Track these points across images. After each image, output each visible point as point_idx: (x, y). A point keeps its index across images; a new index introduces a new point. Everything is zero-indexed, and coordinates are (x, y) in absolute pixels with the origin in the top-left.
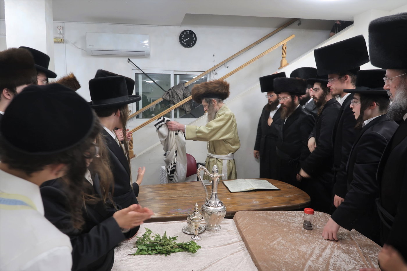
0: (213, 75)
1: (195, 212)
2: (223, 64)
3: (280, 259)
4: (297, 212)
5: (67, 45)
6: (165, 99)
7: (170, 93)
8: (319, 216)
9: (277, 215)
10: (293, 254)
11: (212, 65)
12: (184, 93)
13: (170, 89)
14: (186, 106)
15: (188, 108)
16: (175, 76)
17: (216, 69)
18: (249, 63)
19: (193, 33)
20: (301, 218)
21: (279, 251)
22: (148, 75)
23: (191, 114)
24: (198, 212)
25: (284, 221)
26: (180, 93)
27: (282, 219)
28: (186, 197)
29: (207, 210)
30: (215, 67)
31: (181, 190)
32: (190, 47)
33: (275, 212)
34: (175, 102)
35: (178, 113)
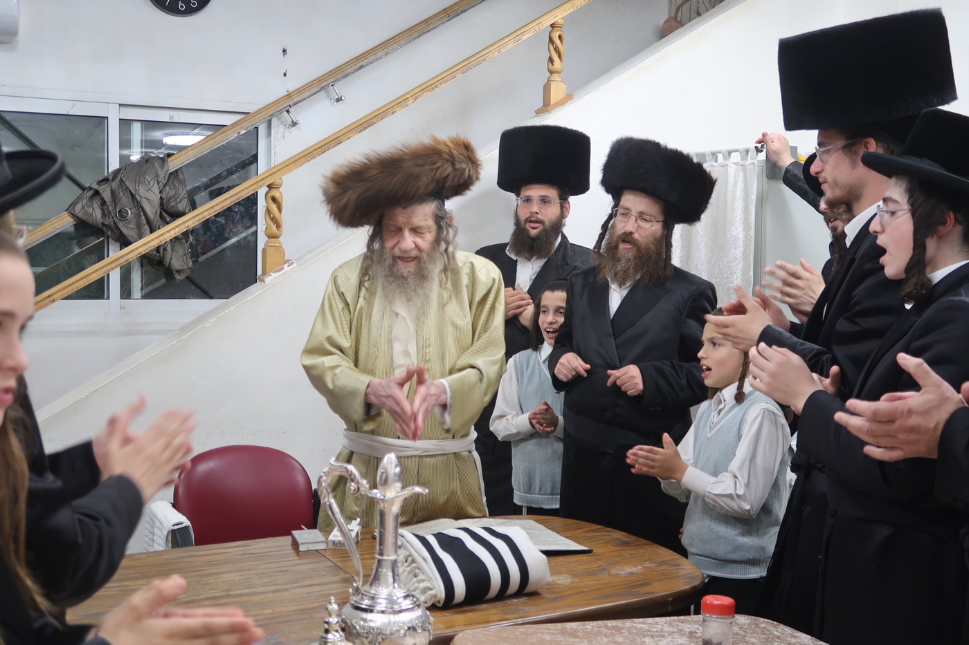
0: (281, 127)
1: (327, 631)
2: (325, 84)
4: (664, 619)
6: (84, 218)
7: (107, 196)
9: (599, 633)
11: (276, 89)
12: (163, 196)
13: (106, 180)
14: (173, 250)
15: (179, 261)
16: (125, 124)
17: (295, 104)
18: (429, 86)
22: (7, 117)
23: (195, 284)
24: (337, 631)
26: (150, 197)
28: (241, 595)
29: (363, 627)
30: (289, 96)
31: (214, 571)
32: (190, 11)
33: (589, 625)
34: (128, 231)
35: (136, 278)
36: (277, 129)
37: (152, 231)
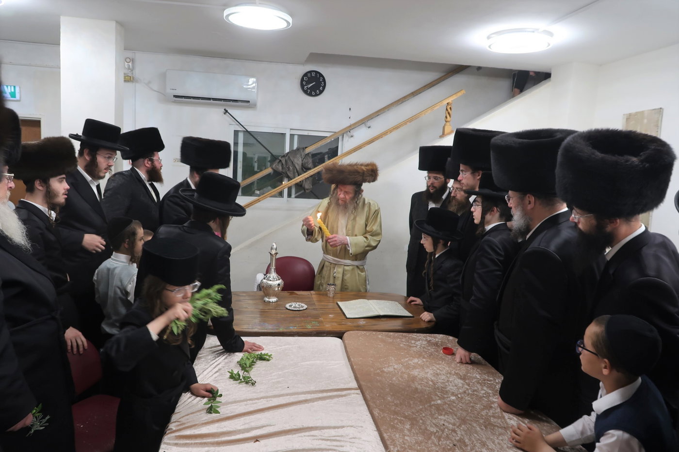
0: (347, 137)
2: (363, 122)
3: (386, 380)
5: (137, 85)
6: (276, 169)
7: (284, 162)
8: (448, 340)
9: (399, 337)
10: (401, 377)
11: (346, 123)
12: (303, 162)
13: (284, 156)
14: (306, 183)
15: (308, 186)
16: (292, 136)
17: (352, 129)
18: (397, 127)
19: (321, 75)
20: (426, 342)
21: (387, 373)
22: (252, 133)
23: (313, 193)
25: (404, 345)
27: (403, 342)
30: (350, 126)
32: (316, 95)
34: (290, 174)
35: (293, 191)
36: (346, 138)
37: (299, 176)
